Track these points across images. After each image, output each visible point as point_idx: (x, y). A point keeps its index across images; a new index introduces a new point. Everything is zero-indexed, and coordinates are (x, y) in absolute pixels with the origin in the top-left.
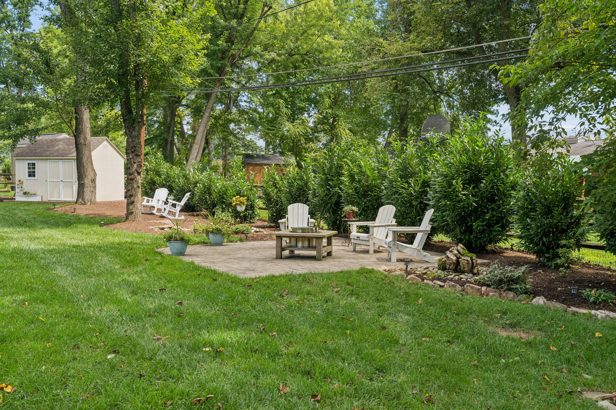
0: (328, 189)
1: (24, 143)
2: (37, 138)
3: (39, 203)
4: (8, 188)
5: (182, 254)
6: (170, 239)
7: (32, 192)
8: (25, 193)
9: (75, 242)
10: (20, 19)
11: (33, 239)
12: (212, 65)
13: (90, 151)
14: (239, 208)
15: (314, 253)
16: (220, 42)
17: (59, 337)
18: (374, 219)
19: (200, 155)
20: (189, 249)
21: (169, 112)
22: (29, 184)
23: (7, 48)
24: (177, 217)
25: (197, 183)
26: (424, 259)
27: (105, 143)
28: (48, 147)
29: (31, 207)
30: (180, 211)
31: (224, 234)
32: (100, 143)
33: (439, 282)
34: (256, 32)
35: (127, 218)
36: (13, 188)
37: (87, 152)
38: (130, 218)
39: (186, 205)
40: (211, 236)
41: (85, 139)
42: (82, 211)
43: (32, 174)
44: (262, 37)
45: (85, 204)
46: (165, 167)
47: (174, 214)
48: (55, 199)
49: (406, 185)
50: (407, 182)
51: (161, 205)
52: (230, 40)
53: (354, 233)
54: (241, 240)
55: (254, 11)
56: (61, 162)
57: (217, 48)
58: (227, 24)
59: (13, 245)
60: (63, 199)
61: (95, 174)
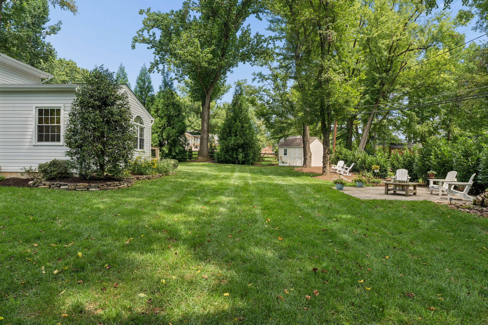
0: (424, 162)
1: (282, 140)
2: (287, 138)
3: (288, 166)
4: (276, 160)
5: (341, 189)
6: (336, 182)
7: (285, 162)
8: (283, 162)
9: (299, 183)
10: (283, 86)
11: (283, 180)
12: (372, 98)
13: (309, 144)
14: (375, 171)
15: (404, 193)
16: (376, 86)
17: (285, 210)
18: (445, 178)
19: (365, 144)
20: (345, 188)
21: (350, 123)
22: (284, 158)
23: (277, 99)
24: (347, 175)
25: (359, 158)
26: (468, 199)
27: (317, 139)
28: (292, 142)
29: (285, 168)
30: (349, 172)
31: (363, 182)
32: (314, 140)
33: (467, 210)
34: (397, 78)
35: (323, 174)
36: (278, 160)
37: (307, 144)
38: (324, 174)
39: (352, 168)
40: (357, 183)
41: (307, 138)
42: (305, 170)
43: (285, 154)
44: (401, 80)
45: (306, 167)
46: (344, 150)
47: (346, 173)
48: (294, 165)
49: (466, 161)
50: (467, 159)
51: (340, 169)
52: (382, 84)
53: (431, 184)
54: (373, 186)
55: (396, 66)
56: (297, 149)
57: (375, 89)
58: (380, 76)
59: (276, 182)
60: (298, 165)
61: (311, 154)
